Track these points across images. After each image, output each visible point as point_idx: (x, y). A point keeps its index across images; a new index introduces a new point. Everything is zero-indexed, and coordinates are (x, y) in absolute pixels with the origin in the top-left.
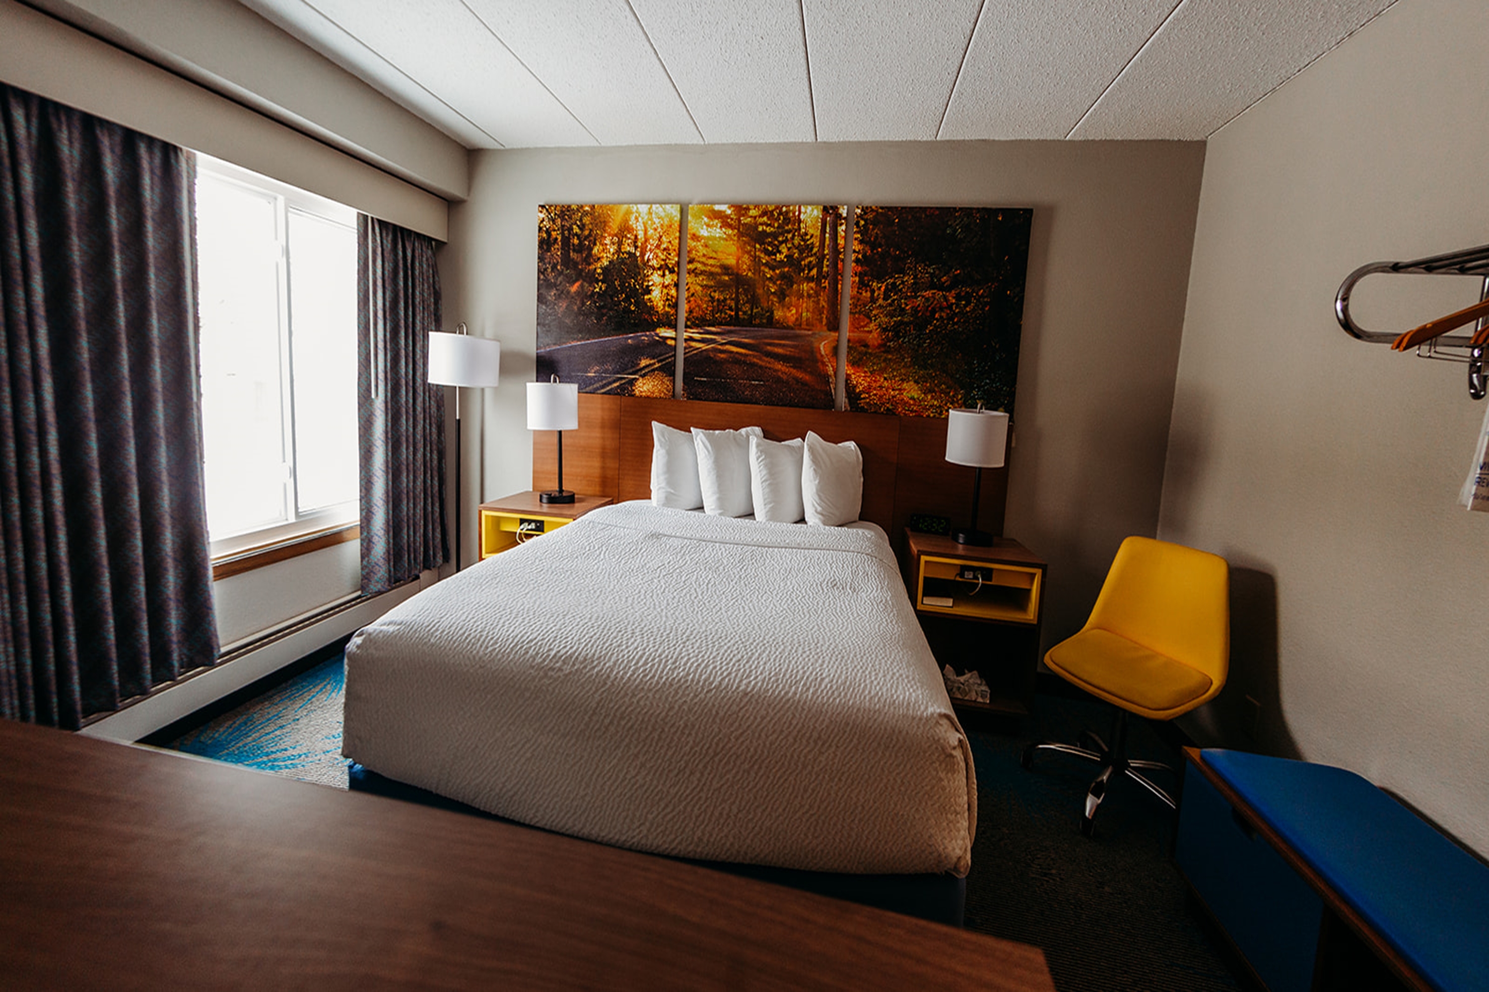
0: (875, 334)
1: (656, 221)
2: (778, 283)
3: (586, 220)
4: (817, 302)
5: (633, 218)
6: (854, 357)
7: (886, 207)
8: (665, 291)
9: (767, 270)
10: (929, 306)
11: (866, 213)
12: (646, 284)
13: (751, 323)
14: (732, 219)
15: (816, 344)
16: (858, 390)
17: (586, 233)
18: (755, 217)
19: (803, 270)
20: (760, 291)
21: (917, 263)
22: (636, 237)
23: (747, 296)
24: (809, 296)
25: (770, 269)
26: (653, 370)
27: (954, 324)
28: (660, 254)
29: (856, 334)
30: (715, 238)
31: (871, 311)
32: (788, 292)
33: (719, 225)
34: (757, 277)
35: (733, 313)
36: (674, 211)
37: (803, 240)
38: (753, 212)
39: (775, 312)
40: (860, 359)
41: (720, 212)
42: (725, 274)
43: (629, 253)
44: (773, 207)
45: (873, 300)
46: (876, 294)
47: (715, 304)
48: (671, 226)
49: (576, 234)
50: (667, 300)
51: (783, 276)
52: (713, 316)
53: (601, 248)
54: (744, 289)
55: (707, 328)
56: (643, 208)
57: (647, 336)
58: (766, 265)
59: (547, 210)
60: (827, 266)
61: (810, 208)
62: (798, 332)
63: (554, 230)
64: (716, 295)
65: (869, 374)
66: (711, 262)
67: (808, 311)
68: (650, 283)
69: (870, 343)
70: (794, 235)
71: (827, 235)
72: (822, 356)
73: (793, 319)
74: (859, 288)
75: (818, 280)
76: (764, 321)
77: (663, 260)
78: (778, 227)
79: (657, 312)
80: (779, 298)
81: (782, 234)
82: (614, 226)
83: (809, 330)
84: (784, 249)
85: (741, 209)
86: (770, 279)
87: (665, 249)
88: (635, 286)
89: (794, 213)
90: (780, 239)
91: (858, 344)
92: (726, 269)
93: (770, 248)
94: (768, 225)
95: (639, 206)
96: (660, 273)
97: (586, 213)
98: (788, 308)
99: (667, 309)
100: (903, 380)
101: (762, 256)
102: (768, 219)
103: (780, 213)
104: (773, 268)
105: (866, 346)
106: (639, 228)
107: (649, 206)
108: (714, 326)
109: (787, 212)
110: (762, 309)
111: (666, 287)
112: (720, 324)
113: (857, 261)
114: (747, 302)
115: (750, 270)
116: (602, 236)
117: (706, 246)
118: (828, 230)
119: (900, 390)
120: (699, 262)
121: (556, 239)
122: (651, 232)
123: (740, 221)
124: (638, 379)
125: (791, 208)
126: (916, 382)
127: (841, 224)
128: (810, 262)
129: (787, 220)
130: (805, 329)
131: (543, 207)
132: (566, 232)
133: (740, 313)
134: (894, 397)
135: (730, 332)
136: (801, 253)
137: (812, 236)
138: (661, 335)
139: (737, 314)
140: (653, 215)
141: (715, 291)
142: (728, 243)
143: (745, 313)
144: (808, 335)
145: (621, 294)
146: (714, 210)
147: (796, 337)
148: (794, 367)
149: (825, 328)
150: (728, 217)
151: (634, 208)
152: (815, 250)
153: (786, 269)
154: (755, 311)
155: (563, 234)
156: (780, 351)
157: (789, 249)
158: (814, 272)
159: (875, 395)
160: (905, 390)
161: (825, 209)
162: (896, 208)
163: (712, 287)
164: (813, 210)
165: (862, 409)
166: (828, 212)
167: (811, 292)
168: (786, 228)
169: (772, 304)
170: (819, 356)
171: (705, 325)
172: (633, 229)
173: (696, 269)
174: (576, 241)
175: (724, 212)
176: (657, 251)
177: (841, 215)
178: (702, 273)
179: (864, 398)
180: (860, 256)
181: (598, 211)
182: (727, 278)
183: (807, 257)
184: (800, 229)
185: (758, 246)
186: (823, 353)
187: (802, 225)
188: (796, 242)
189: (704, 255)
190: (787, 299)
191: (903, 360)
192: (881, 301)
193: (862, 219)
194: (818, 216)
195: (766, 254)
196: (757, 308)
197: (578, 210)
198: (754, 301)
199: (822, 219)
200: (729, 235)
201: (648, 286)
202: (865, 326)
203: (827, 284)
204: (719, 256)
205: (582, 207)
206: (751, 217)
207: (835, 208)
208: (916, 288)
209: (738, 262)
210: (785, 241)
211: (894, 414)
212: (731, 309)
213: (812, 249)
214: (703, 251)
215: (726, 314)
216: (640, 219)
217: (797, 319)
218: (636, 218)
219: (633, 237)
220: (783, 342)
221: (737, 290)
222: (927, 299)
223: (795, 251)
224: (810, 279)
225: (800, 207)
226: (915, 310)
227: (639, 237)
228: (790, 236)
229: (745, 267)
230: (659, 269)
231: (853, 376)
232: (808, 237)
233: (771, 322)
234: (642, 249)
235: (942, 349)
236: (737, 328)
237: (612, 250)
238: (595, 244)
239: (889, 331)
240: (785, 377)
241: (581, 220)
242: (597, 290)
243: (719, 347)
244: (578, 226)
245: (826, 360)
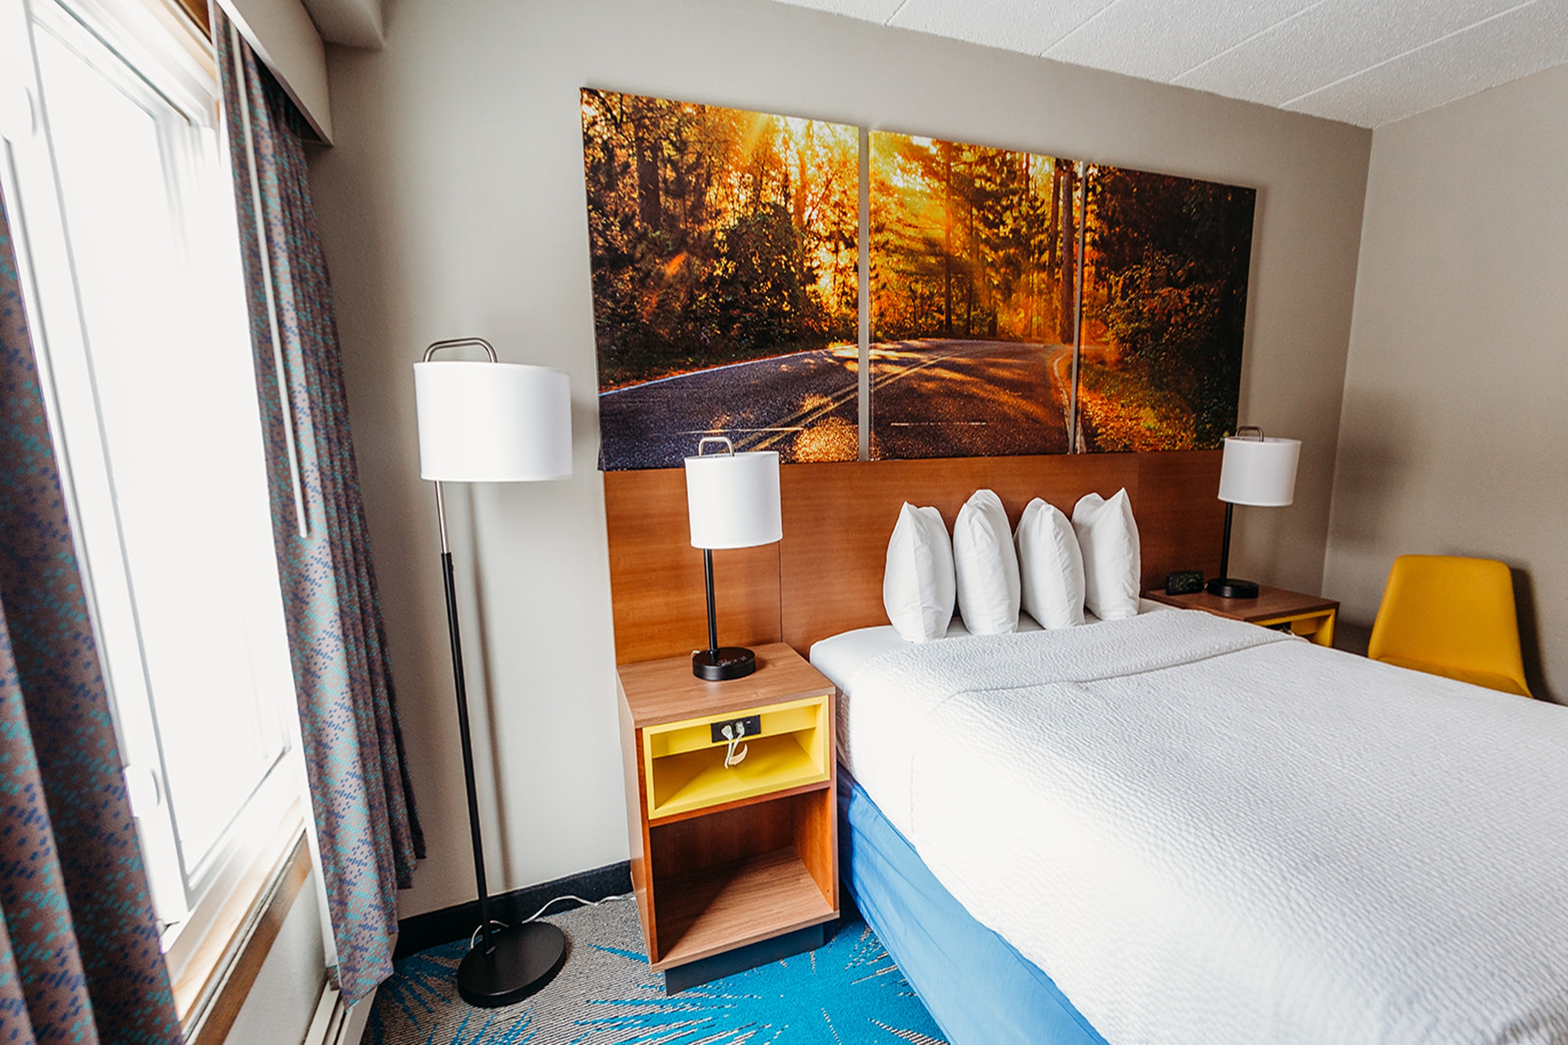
0: (1112, 347)
1: (821, 151)
2: (1002, 270)
3: (689, 133)
4: (1050, 302)
5: (779, 141)
6: (1091, 379)
7: (1125, 170)
8: (840, 279)
9: (987, 251)
10: (1165, 308)
11: (1103, 176)
12: (807, 264)
13: (968, 333)
14: (938, 163)
15: (1049, 363)
16: (1094, 425)
17: (691, 159)
18: (970, 164)
19: (1033, 254)
20: (979, 283)
21: (1154, 251)
22: (786, 176)
23: (961, 291)
24: (1040, 292)
25: (991, 248)
26: (826, 416)
27: (1188, 332)
28: (829, 213)
29: (1092, 347)
30: (914, 193)
31: (1109, 314)
32: (1014, 286)
33: (920, 171)
34: (974, 260)
35: (943, 318)
36: (849, 137)
37: (1032, 207)
38: (967, 156)
39: (999, 316)
40: (1097, 381)
41: (921, 149)
42: (931, 254)
43: (775, 206)
44: (995, 153)
45: (1111, 300)
46: (1113, 292)
47: (918, 301)
48: (845, 164)
49: (670, 160)
50: (844, 293)
51: (1009, 262)
52: (916, 322)
53: (722, 191)
54: (957, 279)
55: (906, 341)
56: (797, 125)
57: (812, 357)
58: (987, 241)
59: (603, 102)
60: (1061, 248)
61: (1040, 159)
62: (1027, 345)
63: (622, 147)
64: (919, 287)
65: (1106, 401)
66: (910, 232)
67: (1039, 314)
68: (815, 264)
69: (1107, 359)
70: (1021, 199)
71: (1061, 203)
72: (1055, 379)
73: (1021, 326)
74: (1096, 283)
75: (1049, 268)
76: (986, 329)
77: (834, 223)
78: (1001, 184)
79: (828, 314)
80: (1003, 294)
81: (1006, 195)
82: (745, 152)
83: (1040, 342)
84: (1008, 218)
85: (951, 149)
86: (992, 264)
87: (836, 205)
88: (788, 267)
89: (1021, 165)
90: (1004, 203)
91: (1094, 361)
92: (931, 245)
93: (991, 217)
94: (988, 180)
95: (788, 118)
96: (831, 245)
97: (688, 120)
98: (1016, 310)
99: (844, 310)
100: (1139, 406)
101: (981, 227)
102: (988, 168)
103: (1003, 163)
104: (995, 249)
105: (1103, 363)
106: (790, 161)
107: (807, 122)
108: (916, 338)
109: (1012, 162)
110: (982, 311)
111: (841, 271)
112: (926, 335)
113: (1094, 243)
114: (961, 301)
115: (965, 249)
116: (722, 169)
117: (902, 205)
118: (1061, 196)
119: (1137, 419)
120: (891, 231)
121: (627, 166)
122: (811, 171)
123: (949, 168)
124: (801, 433)
125: (1017, 155)
126: (1153, 408)
127: (1077, 189)
128: (1041, 242)
129: (1012, 175)
130: (1036, 342)
131: (593, 93)
132: (648, 153)
133: (953, 317)
134: (1131, 429)
135: (940, 347)
136: (1030, 228)
137: (1042, 203)
138: (835, 355)
139: (949, 319)
140: (815, 141)
141: (917, 282)
142: (932, 202)
143: (959, 317)
144: (1040, 350)
145: (765, 281)
146: (911, 145)
147: (1025, 353)
148: (1023, 397)
149: (1059, 339)
150: (932, 159)
151: (781, 122)
152: (1047, 223)
153: (1012, 251)
154: (973, 313)
155: (640, 155)
156: (1005, 374)
157: (1015, 219)
158: (1046, 257)
159: (1112, 428)
160: (1141, 418)
161: (1058, 163)
162: (1135, 172)
163: (911, 274)
164: (1043, 163)
165: (1100, 450)
166: (1062, 169)
167: (1043, 286)
168: (1011, 186)
169: (995, 302)
170: (1051, 379)
171: (903, 338)
172: (779, 161)
173: (887, 242)
174: (670, 174)
175: (927, 150)
176: (824, 207)
177: (1076, 174)
178: (897, 249)
179: (1101, 434)
180: (1097, 237)
181: (711, 120)
182: (933, 260)
183: (1037, 233)
184: (1028, 190)
185: (975, 211)
186: (1057, 375)
187: (1031, 185)
188: (1024, 209)
189: (899, 220)
190: (1014, 295)
191: (1140, 379)
192: (1118, 302)
193: (1099, 184)
194: (1050, 173)
195: (985, 225)
196: (975, 310)
197: (671, 111)
198: (971, 299)
199: (1055, 179)
200: (933, 189)
201: (811, 269)
202: (1101, 336)
203: (1060, 276)
204: (921, 222)
205: (679, 105)
206: (965, 163)
207: (1069, 164)
208: (1154, 283)
209: (948, 235)
210: (1010, 207)
211: (1131, 451)
212: (940, 311)
213: (1043, 220)
214: (897, 212)
215: (934, 318)
216: (792, 144)
217: (1026, 326)
218: (785, 142)
219: (781, 177)
220: (1010, 361)
221: (948, 280)
222: (1164, 299)
223: (1023, 223)
224: (1041, 267)
225: (1028, 155)
226: (1152, 312)
227: (792, 178)
228: (1016, 199)
229: (958, 243)
230: (829, 239)
231: (1089, 405)
232: (1038, 204)
233: (994, 332)
234: (797, 200)
235: (1177, 363)
236: (949, 341)
237: (743, 198)
238: (709, 183)
239: (1126, 342)
240: (1012, 412)
241: (678, 133)
242: (719, 272)
243: (926, 372)
244: (672, 142)
245: (1060, 384)
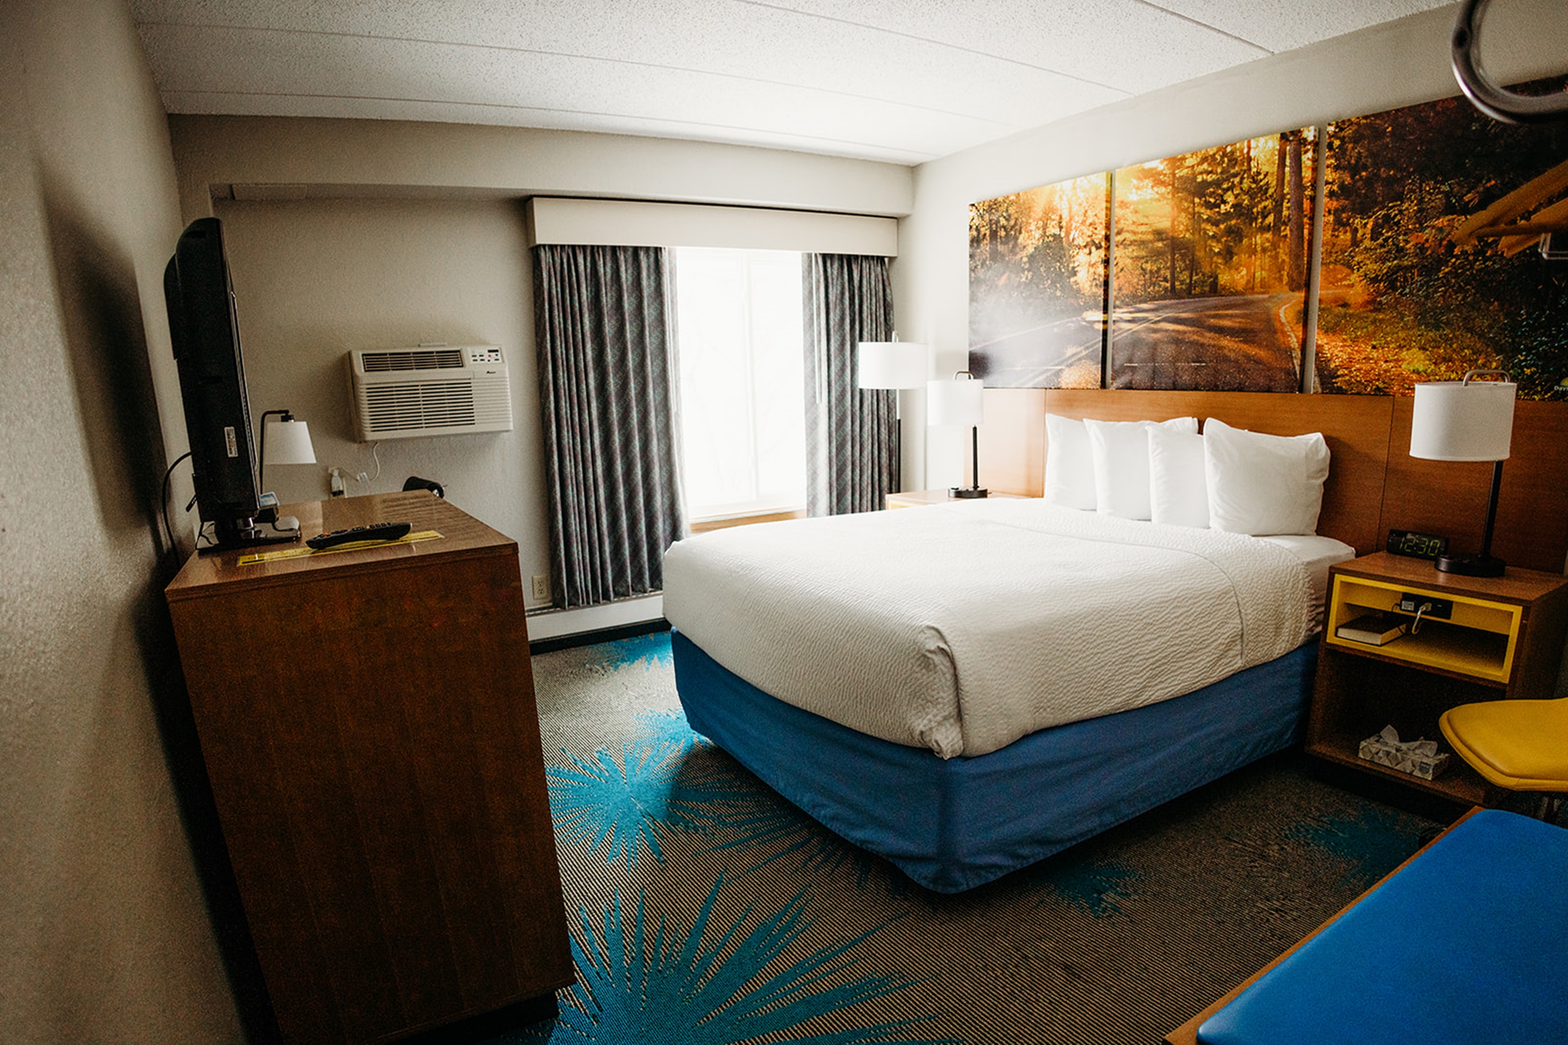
0: (1359, 288)
1: (1081, 195)
2: (1223, 240)
3: (1012, 210)
4: (1276, 257)
5: (1057, 198)
6: (1328, 322)
7: (1373, 115)
8: (1092, 270)
9: (1208, 227)
10: (1442, 240)
11: (1342, 130)
12: (1071, 265)
13: (1190, 293)
14: (1165, 175)
15: (1274, 311)
16: (1332, 366)
17: (1012, 223)
18: (1193, 166)
19: (1256, 219)
20: (1200, 254)
21: (1422, 182)
22: (1061, 217)
23: (1185, 262)
24: (1264, 250)
25: (1212, 225)
26: (1080, 359)
27: (1486, 259)
28: (1085, 231)
29: (1331, 292)
30: (1146, 202)
31: (1353, 257)
32: (1235, 250)
33: (1150, 185)
34: (1197, 237)
35: (1168, 285)
36: (1100, 180)
37: (1255, 182)
38: (1190, 162)
39: (1220, 276)
40: (1337, 324)
41: (1151, 170)
42: (1159, 240)
43: (1054, 235)
44: (1215, 150)
45: (1355, 243)
46: (1359, 235)
47: (1147, 276)
48: (1096, 198)
49: (1004, 227)
50: (1094, 279)
51: (1229, 231)
52: (1145, 291)
53: (1027, 235)
54: (1181, 255)
55: (1138, 305)
56: (1067, 185)
57: (1072, 322)
58: (1208, 220)
59: (976, 208)
60: (1288, 208)
61: (1262, 140)
62: (1250, 297)
63: (984, 226)
64: (1148, 266)
65: (1349, 343)
66: (1143, 228)
67: (1262, 269)
68: (1076, 265)
69: (1352, 301)
70: (1242, 178)
71: (1287, 169)
72: (1282, 324)
73: (1243, 282)
74: (1334, 230)
75: (1275, 228)
76: (1207, 289)
77: (1089, 236)
78: (1222, 173)
79: (1083, 294)
80: (1224, 258)
81: (1228, 180)
82: (1038, 211)
83: (1263, 293)
84: (1230, 198)
85: (1176, 161)
86: (1214, 237)
87: (1091, 224)
88: (1060, 269)
89: (1242, 151)
90: (1225, 186)
91: (1333, 305)
92: (1159, 234)
93: (1212, 200)
94: (1209, 173)
95: (1063, 183)
96: (1087, 251)
97: (1012, 203)
98: (1237, 269)
99: (1094, 289)
100: (1401, 347)
101: (1203, 210)
102: (1209, 164)
103: (1225, 155)
104: (1216, 224)
105: (1345, 305)
106: (1063, 207)
107: (1073, 181)
108: (1145, 302)
109: (1232, 152)
110: (1203, 275)
111: (1093, 265)
112: (1154, 299)
113: (1331, 194)
114: (1184, 270)
115: (1188, 230)
116: (1027, 223)
117: (1136, 212)
118: (1288, 163)
119: (1397, 361)
120: (1128, 231)
121: (985, 235)
122: (1075, 208)
123: (1174, 175)
124: (1064, 370)
125: (1238, 145)
126: (1423, 348)
127: (1306, 152)
128: (1265, 207)
129: (1233, 161)
130: (1258, 293)
131: (973, 205)
132: (994, 226)
133: (1176, 283)
134: (1386, 371)
135: (1166, 307)
136: (1252, 198)
137: (1266, 175)
138: (1088, 319)
139: (1173, 285)
140: (1078, 190)
141: (1147, 262)
142: (1160, 204)
143: (1182, 282)
144: (1264, 300)
145: (1047, 280)
146: (1143, 170)
147: (1248, 304)
148: (1245, 342)
149: (1286, 288)
150: (1160, 173)
151: (1058, 186)
152: (1271, 191)
153: (1233, 222)
154: (1195, 278)
155: (991, 228)
156: (1227, 323)
157: (1236, 196)
158: (1270, 219)
159: (1359, 370)
160: (1403, 360)
161: (1284, 137)
162: (1388, 113)
163: (1143, 258)
164: (1266, 142)
165: (1340, 391)
166: (1288, 140)
167: (1267, 244)
168: (1232, 171)
169: (1217, 267)
170: (1277, 325)
171: (1135, 303)
172: (1057, 210)
173: (1124, 240)
174: (1003, 233)
175: (1156, 169)
176: (1083, 228)
177: (1305, 139)
178: (1132, 243)
179: (1342, 376)
180: (1335, 188)
181: (1023, 197)
182: (1160, 244)
183: (1260, 202)
184: (1250, 169)
185: (1197, 200)
186: (1283, 320)
187: (1253, 164)
188: (1245, 186)
189: (1134, 223)
190: (1235, 258)
191: (1402, 319)
192: (1367, 243)
193: (1337, 138)
194: (1274, 148)
195: (1207, 208)
196: (1197, 274)
197: (1004, 202)
198: (1193, 267)
199: (1279, 151)
200: (1162, 195)
201: (1074, 268)
202: (1344, 279)
203: (1288, 232)
204: (1151, 220)
205: (1008, 197)
206: (1188, 167)
207: (1297, 133)
208: (1422, 217)
209: (1173, 223)
210: (1231, 188)
211: (1386, 394)
212: (1166, 280)
213: (1267, 189)
214: (1131, 217)
215: (1160, 286)
216: (1064, 197)
217: (1248, 282)
218: (1061, 197)
219: (1058, 218)
220: (1230, 312)
221: (1173, 255)
222: (1440, 230)
223: (1244, 197)
224: (1265, 229)
225: (1249, 142)
226: (1421, 248)
227: (1063, 217)
228: (1237, 180)
229: (1182, 227)
230: (1085, 247)
231: (1326, 347)
232: (1261, 177)
233: (1214, 289)
234: (1067, 228)
235: (1464, 299)
236: (1173, 301)
237: (1037, 236)
238: (1020, 233)
239: (1380, 282)
240: (1232, 355)
241: (1007, 211)
242: (1024, 279)
243: (1152, 326)
244: (1004, 217)
245: (1287, 328)
